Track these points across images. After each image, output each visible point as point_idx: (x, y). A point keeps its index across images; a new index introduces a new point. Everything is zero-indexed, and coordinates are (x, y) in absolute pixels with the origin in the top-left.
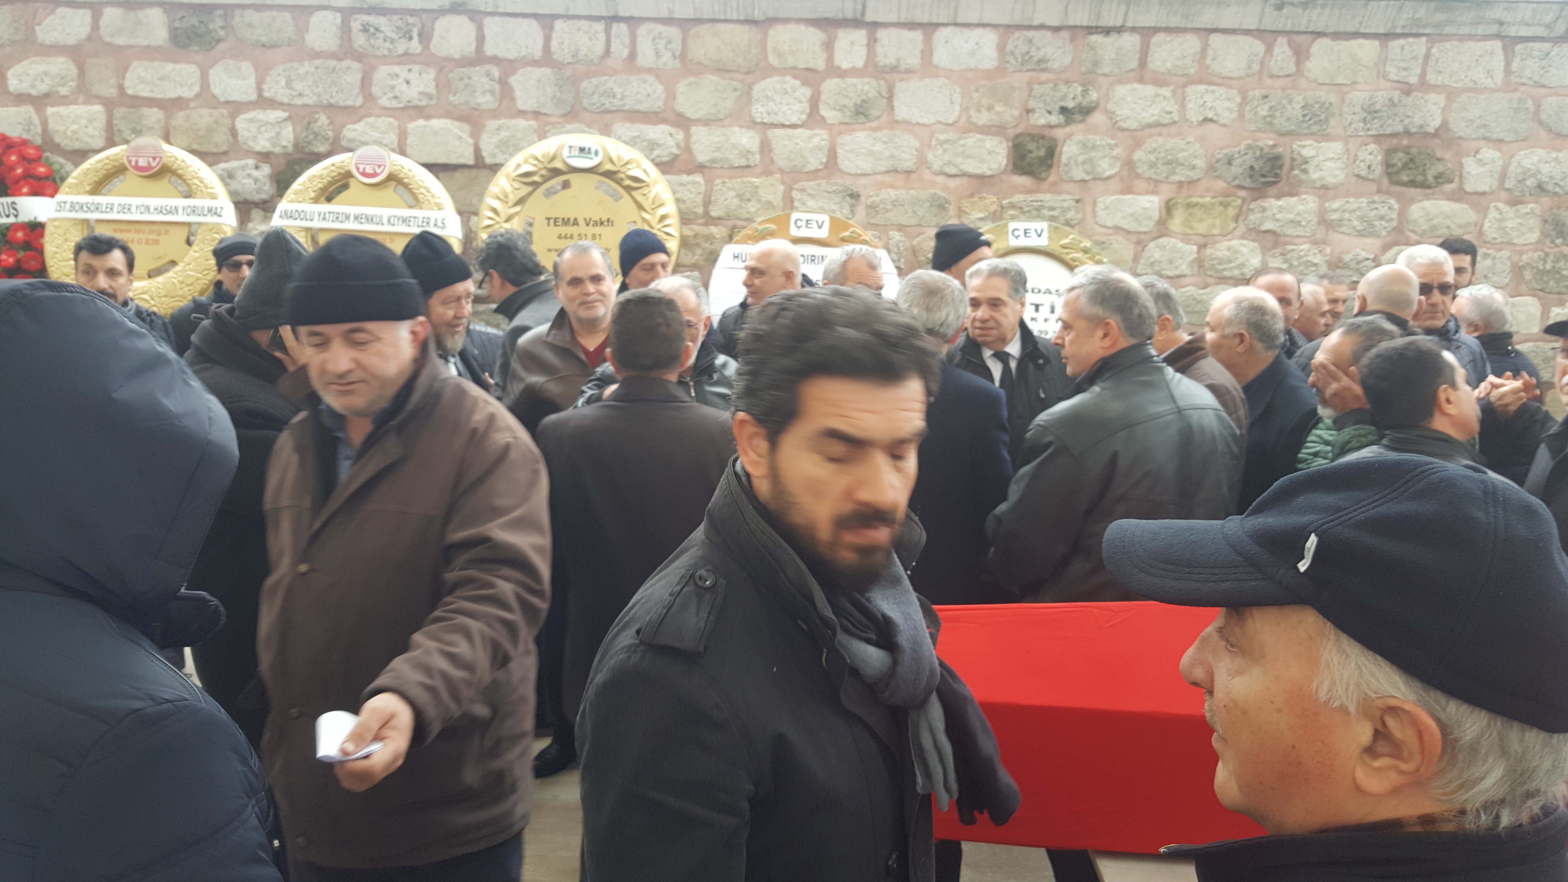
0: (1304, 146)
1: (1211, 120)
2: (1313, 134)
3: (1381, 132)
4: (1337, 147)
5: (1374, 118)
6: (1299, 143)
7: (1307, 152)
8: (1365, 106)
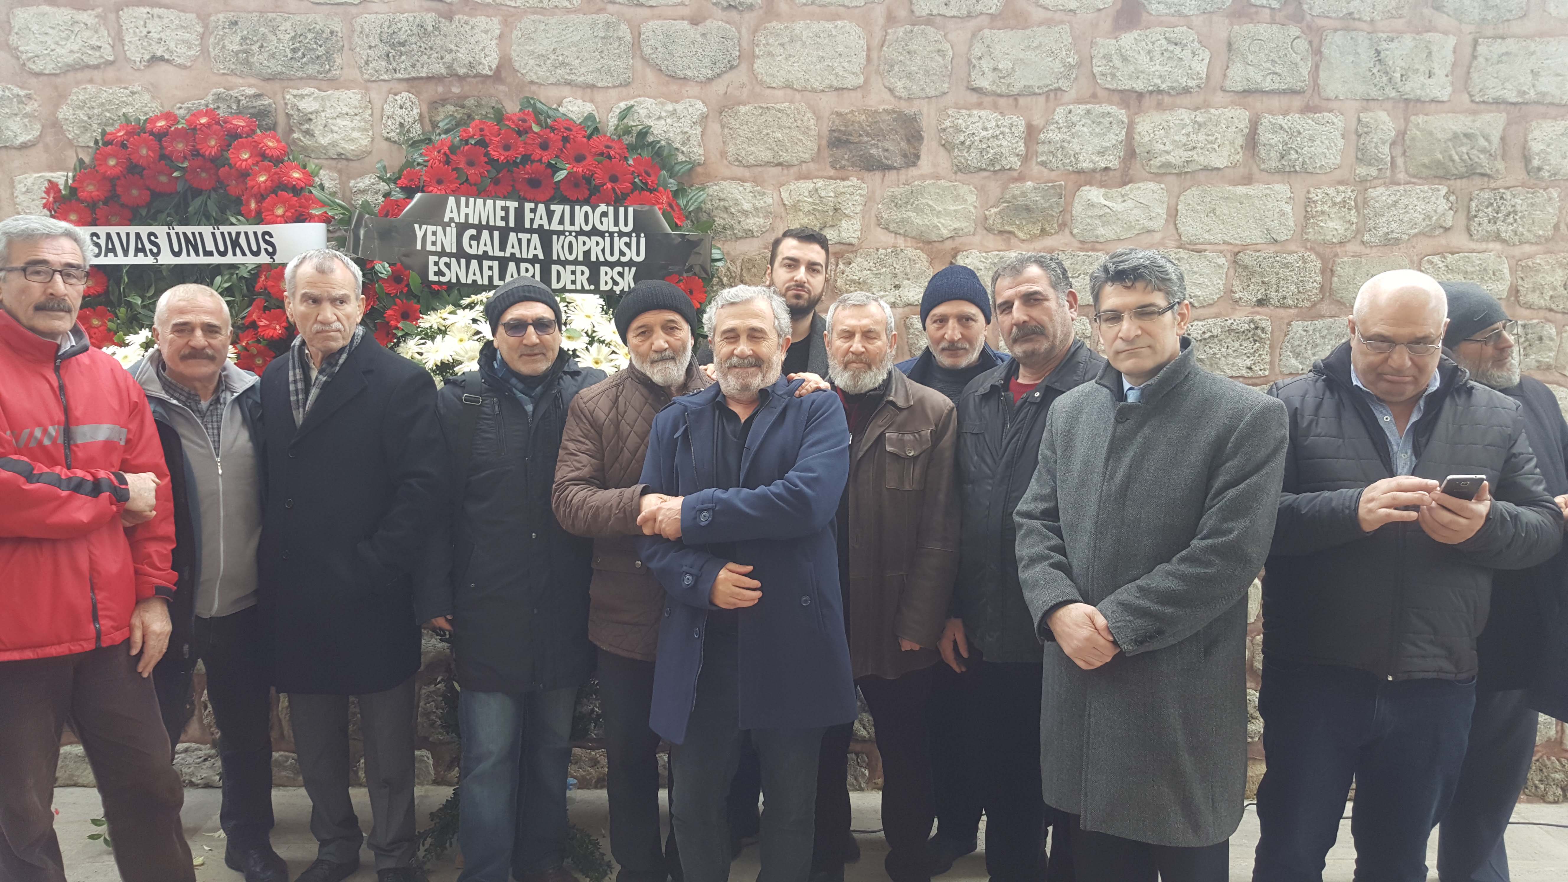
0: (302, 97)
1: (162, 59)
2: (310, 77)
3: (413, 75)
4: (350, 98)
5: (401, 54)
6: (295, 92)
7: (307, 105)
8: (384, 36)
